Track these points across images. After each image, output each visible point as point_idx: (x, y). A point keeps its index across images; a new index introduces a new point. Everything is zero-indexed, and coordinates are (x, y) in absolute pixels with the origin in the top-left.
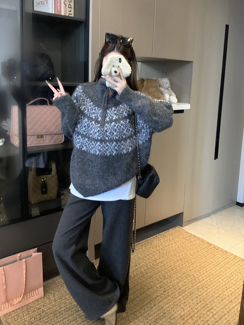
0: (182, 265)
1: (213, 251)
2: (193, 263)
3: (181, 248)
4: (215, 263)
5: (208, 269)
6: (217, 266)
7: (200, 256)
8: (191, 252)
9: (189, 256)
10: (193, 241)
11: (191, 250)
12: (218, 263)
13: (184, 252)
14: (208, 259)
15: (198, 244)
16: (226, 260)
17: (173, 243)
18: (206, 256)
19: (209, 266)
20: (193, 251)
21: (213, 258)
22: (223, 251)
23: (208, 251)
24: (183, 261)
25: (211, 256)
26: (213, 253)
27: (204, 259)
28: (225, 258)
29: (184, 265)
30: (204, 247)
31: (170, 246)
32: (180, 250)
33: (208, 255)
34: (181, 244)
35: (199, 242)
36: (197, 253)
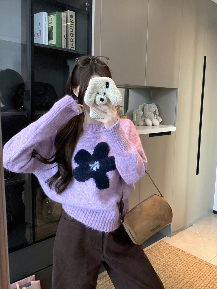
0: (173, 282)
1: (198, 264)
2: (182, 279)
3: (169, 264)
4: (202, 278)
5: (197, 285)
6: (205, 281)
7: (187, 271)
8: (179, 267)
9: (177, 272)
10: (178, 255)
11: (178, 265)
12: (205, 277)
13: (173, 267)
14: (195, 274)
15: (184, 258)
16: (212, 274)
17: (160, 258)
18: (193, 271)
19: (198, 281)
20: (180, 265)
21: (200, 273)
22: (208, 264)
23: (194, 265)
24: (173, 277)
25: (198, 270)
26: (199, 267)
27: (192, 274)
28: (211, 271)
29: (174, 282)
30: (190, 261)
31: (158, 262)
32: (168, 265)
33: (195, 269)
34: (168, 259)
35: (185, 256)
36: (184, 268)
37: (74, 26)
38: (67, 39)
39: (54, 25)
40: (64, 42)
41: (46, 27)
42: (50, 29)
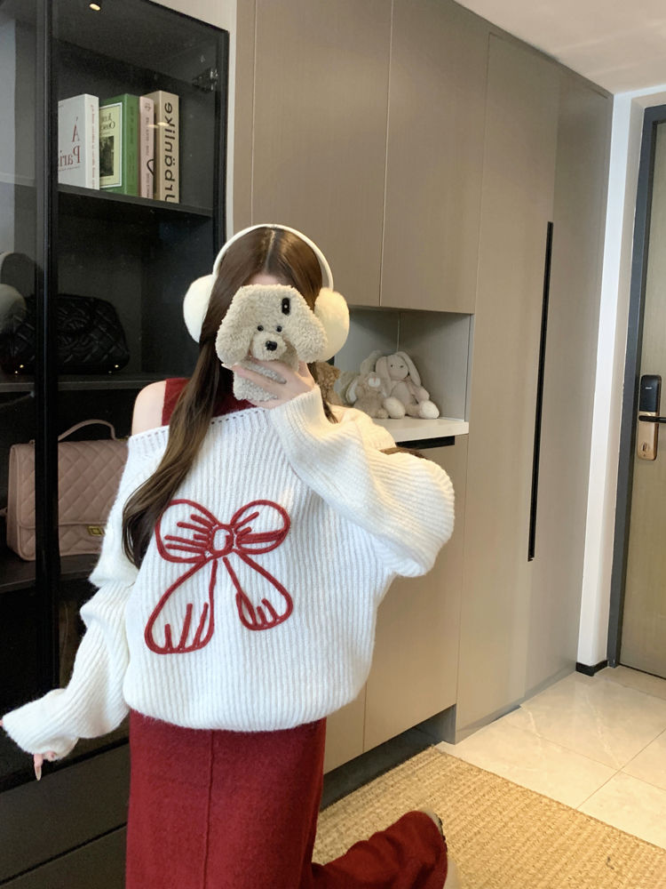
37: (176, 135)
38: (155, 173)
39: (116, 132)
40: (148, 181)
41: (93, 137)
42: (106, 144)
